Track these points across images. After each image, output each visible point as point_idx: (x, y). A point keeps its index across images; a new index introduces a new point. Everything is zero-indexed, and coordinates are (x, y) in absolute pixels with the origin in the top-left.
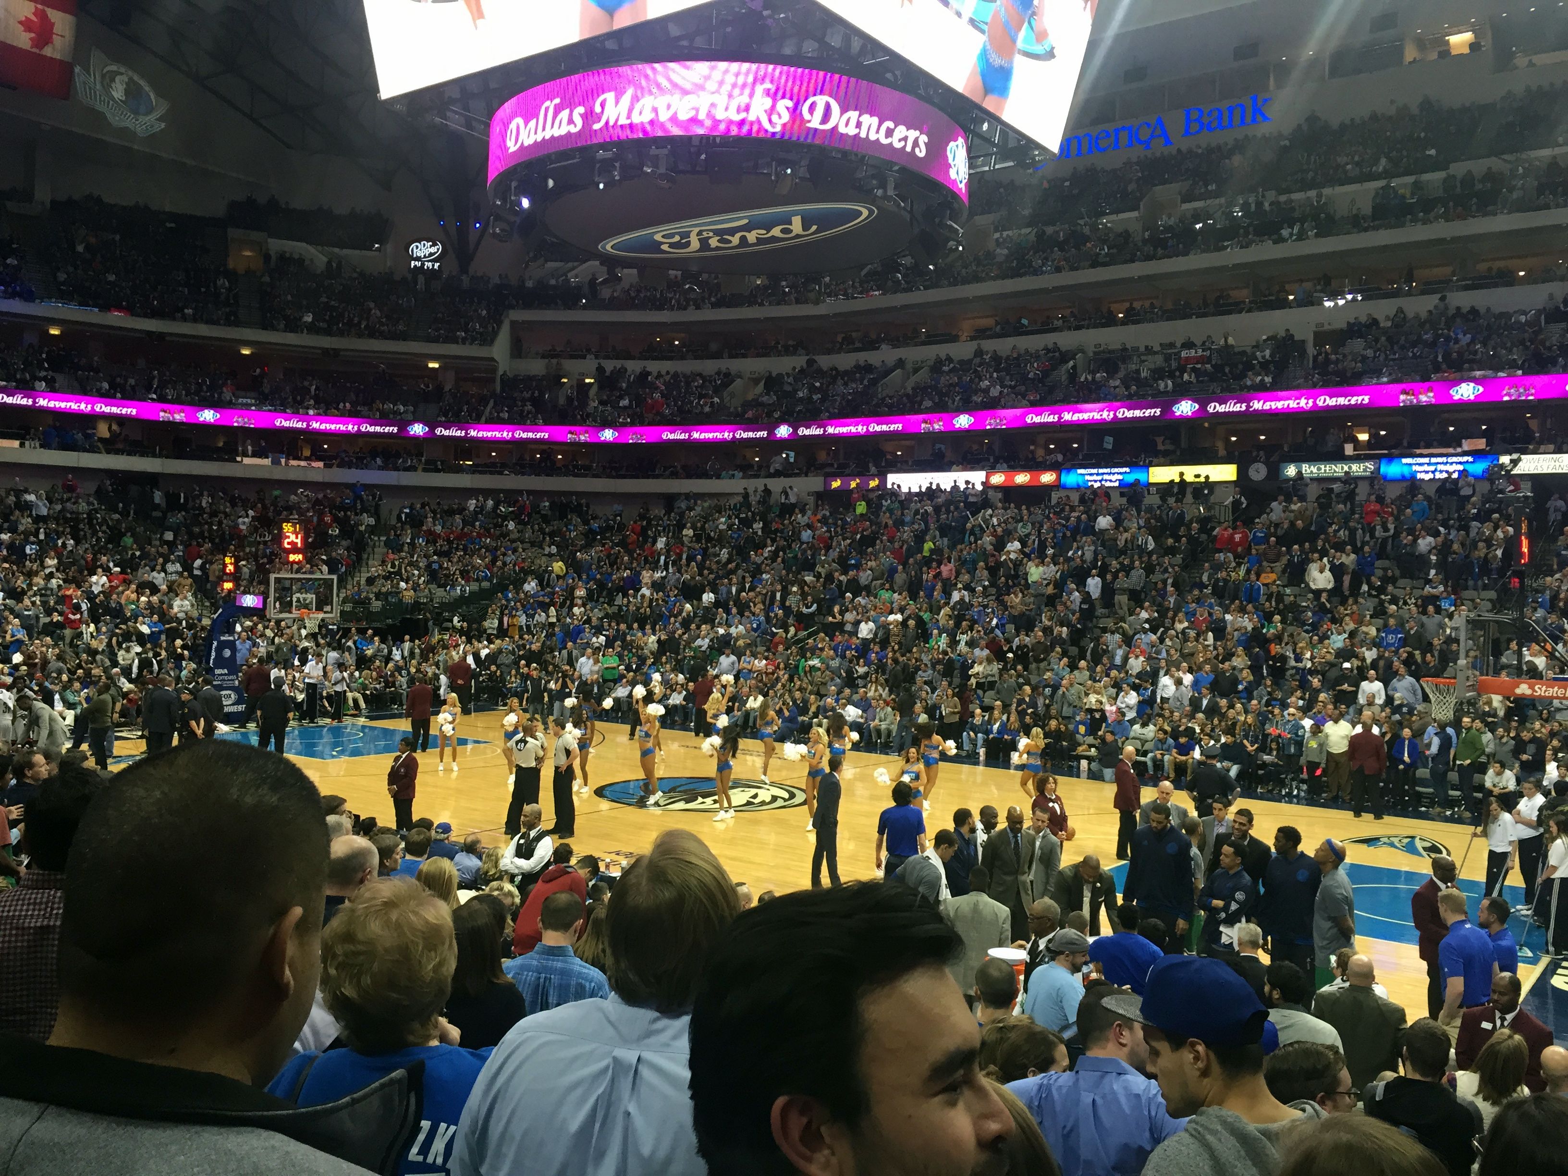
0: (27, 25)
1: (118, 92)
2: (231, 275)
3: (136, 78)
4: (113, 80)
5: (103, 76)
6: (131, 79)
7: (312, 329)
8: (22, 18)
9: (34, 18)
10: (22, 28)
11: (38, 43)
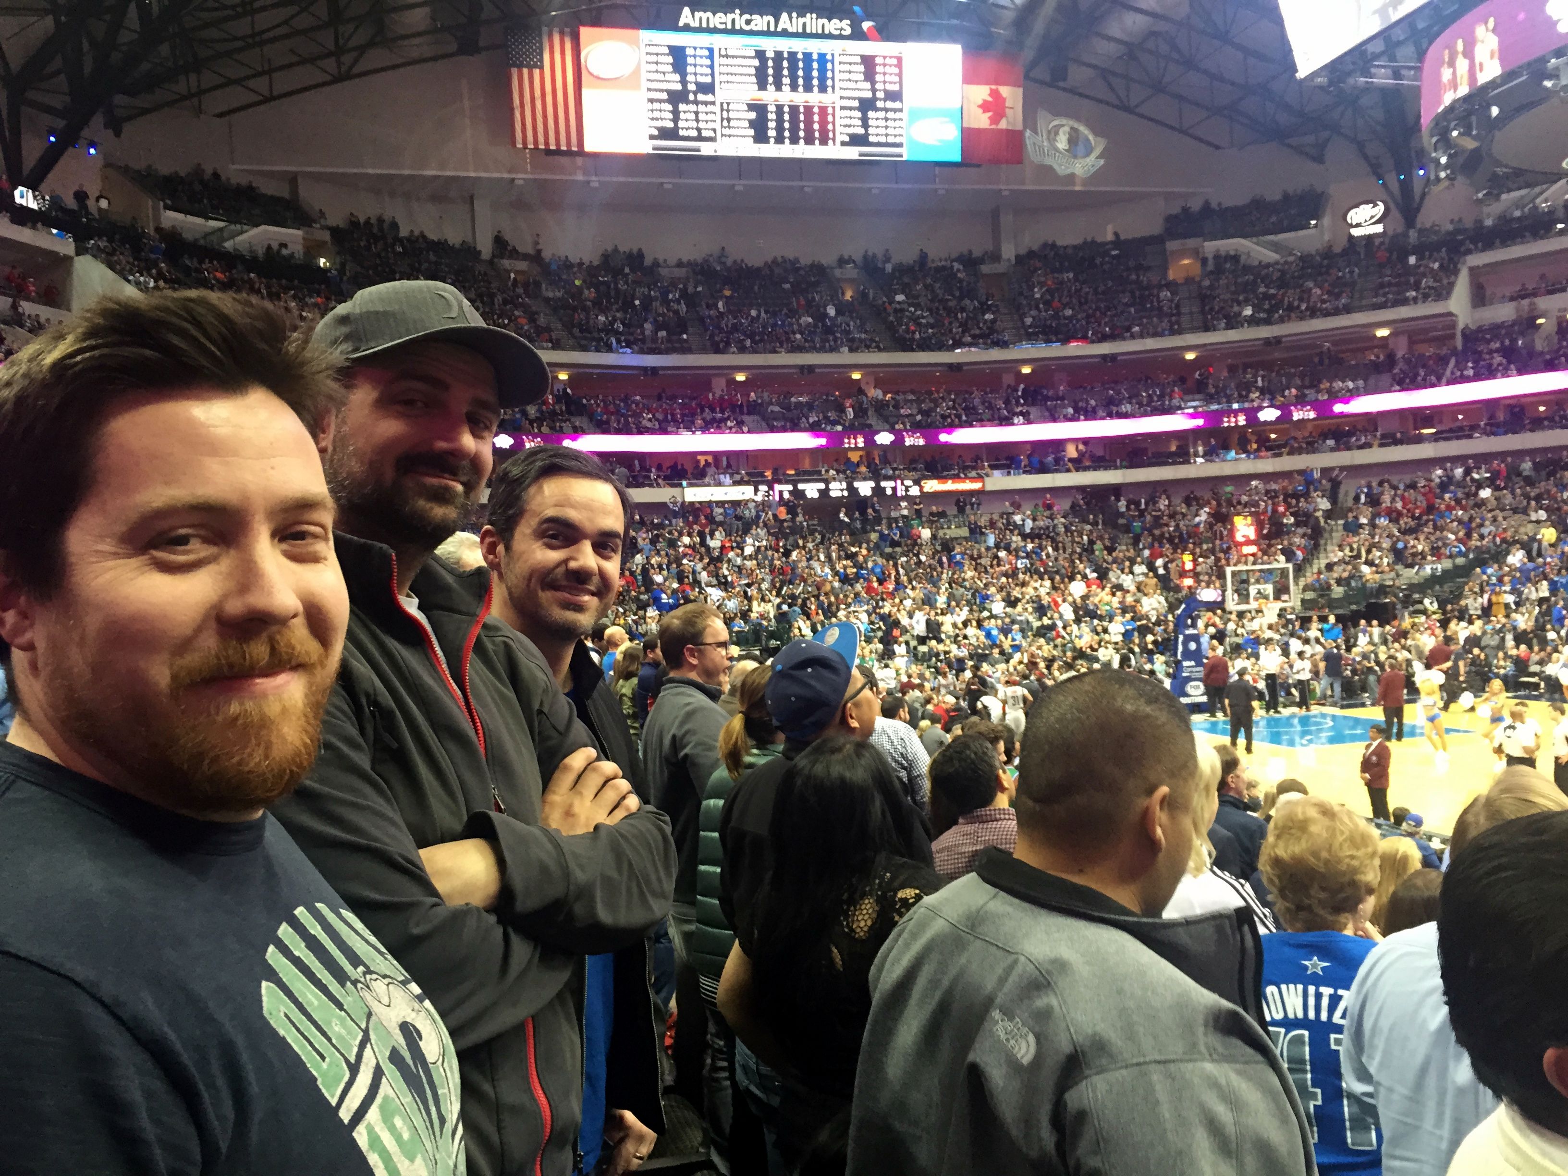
0: (985, 107)
1: (1062, 143)
2: (1171, 286)
3: (1076, 125)
4: (1057, 133)
5: (1049, 132)
6: (1072, 128)
7: (1252, 321)
8: (980, 102)
9: (990, 99)
10: (980, 111)
11: (995, 120)
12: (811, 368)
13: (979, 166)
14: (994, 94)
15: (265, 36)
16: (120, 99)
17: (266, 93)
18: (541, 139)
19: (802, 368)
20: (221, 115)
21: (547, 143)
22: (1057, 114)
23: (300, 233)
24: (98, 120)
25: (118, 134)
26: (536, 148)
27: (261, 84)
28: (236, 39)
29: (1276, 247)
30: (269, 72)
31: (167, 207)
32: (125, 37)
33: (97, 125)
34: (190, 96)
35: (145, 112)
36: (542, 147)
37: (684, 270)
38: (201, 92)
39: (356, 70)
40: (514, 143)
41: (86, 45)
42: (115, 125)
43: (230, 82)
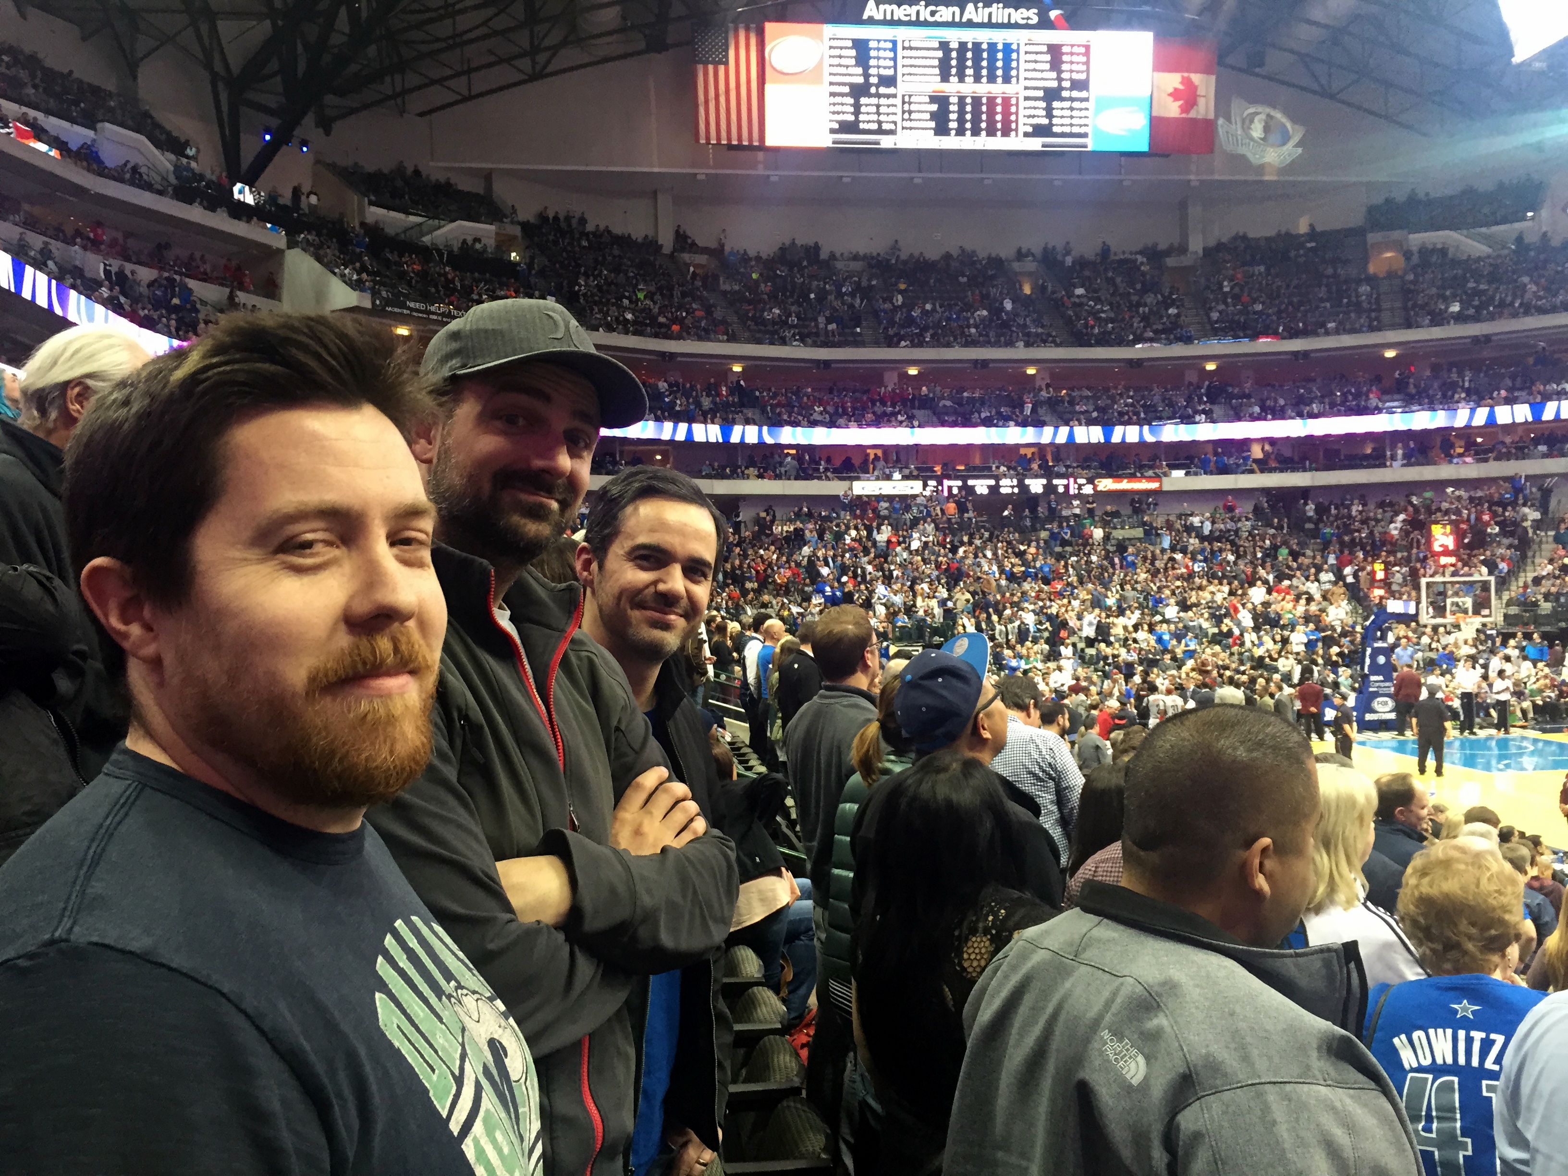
0: (1176, 95)
1: (1257, 131)
2: (1371, 280)
3: (1272, 113)
4: (1252, 121)
5: (1243, 121)
6: (1268, 116)
7: (1460, 318)
8: (1171, 90)
9: (1181, 87)
10: (1171, 99)
11: (1186, 109)
12: (985, 363)
13: (1168, 156)
14: (1187, 82)
15: (465, 37)
16: (330, 99)
17: (465, 92)
18: (724, 134)
19: (975, 362)
20: (421, 115)
21: (729, 138)
22: (1253, 101)
23: (492, 228)
24: (309, 120)
25: (328, 133)
26: (719, 143)
27: (460, 84)
28: (438, 40)
29: (1487, 240)
30: (469, 72)
31: (371, 203)
32: (336, 39)
33: (308, 126)
34: (395, 96)
35: (352, 111)
36: (724, 142)
37: (861, 263)
38: (405, 92)
39: (550, 69)
40: (697, 140)
41: (300, 48)
42: (326, 125)
43: (433, 82)
